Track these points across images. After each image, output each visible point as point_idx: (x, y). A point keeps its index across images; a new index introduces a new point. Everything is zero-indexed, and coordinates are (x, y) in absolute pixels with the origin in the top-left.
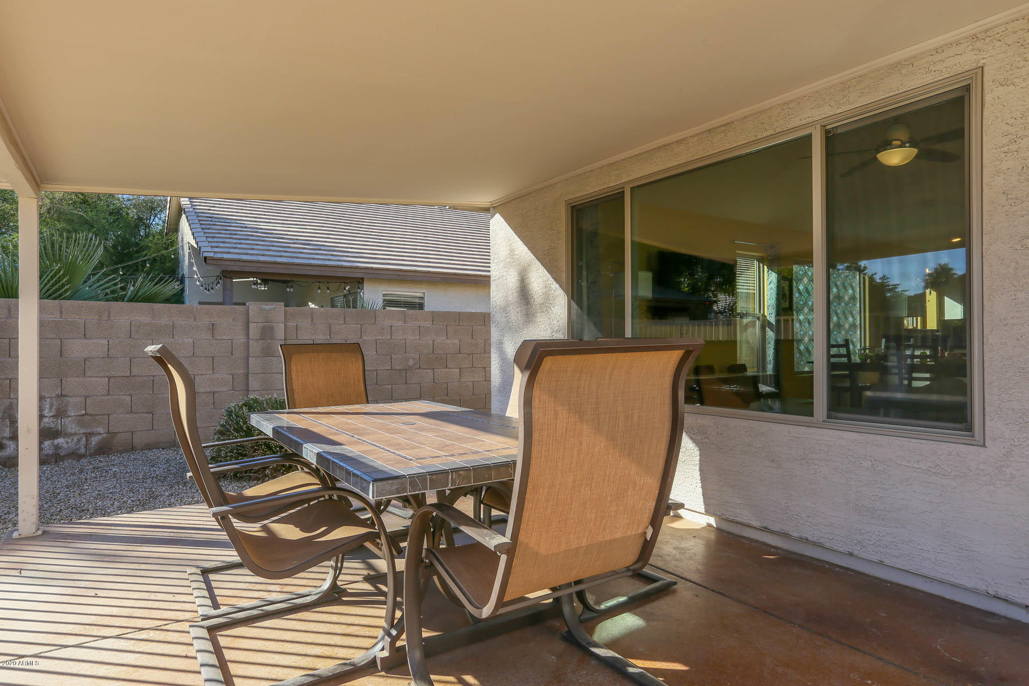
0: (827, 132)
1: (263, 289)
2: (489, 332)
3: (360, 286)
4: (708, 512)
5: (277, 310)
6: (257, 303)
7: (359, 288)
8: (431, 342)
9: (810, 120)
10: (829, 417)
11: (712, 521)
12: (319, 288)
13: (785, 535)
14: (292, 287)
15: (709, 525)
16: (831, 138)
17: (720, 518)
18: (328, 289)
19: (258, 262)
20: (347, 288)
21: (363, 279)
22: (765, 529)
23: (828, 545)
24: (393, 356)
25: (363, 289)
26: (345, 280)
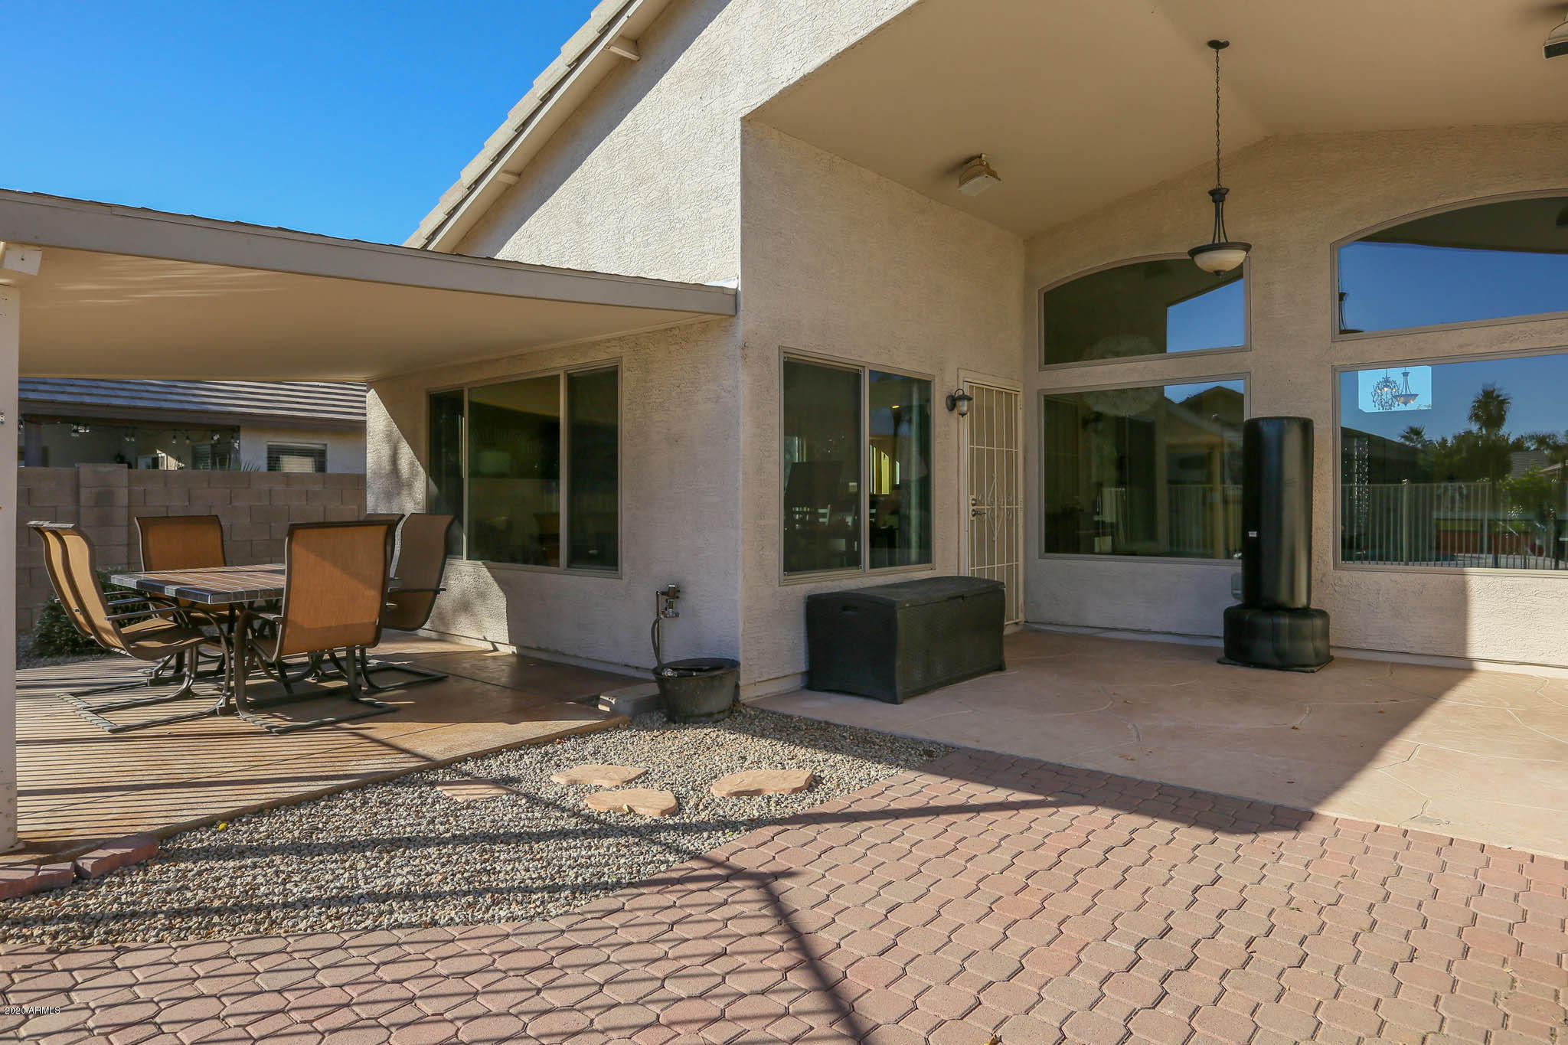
0: (569, 375)
1: (83, 431)
2: (365, 499)
3: (235, 435)
4: (511, 643)
5: (118, 473)
6: (91, 465)
7: (232, 438)
8: (322, 508)
9: (558, 365)
10: (568, 566)
11: (514, 649)
12: (175, 437)
13: (546, 650)
14: (133, 436)
15: (513, 652)
16: (572, 380)
17: (519, 647)
18: (188, 438)
19: (82, 404)
20: (215, 438)
21: (238, 428)
22: (539, 649)
23: (567, 652)
24: (273, 524)
25: (239, 439)
26: (214, 429)
